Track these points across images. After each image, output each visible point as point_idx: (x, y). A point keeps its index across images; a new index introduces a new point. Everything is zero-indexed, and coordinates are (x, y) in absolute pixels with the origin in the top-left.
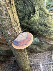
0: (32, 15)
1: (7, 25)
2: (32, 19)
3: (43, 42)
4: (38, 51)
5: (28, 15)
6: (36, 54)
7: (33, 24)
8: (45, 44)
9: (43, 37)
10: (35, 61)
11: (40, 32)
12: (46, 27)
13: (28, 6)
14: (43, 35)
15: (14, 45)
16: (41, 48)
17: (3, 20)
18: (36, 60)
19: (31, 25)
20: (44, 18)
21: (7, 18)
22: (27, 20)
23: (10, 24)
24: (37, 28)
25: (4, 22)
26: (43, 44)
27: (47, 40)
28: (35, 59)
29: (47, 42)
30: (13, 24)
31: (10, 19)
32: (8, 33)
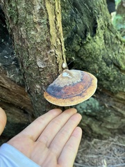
0: (89, 36)
1: (39, 40)
2: (89, 46)
3: (108, 109)
4: (95, 133)
5: (82, 34)
6: (90, 141)
7: (90, 59)
8: (112, 114)
9: (109, 96)
10: (87, 160)
11: (105, 82)
12: (117, 71)
13: (82, 14)
14: (110, 90)
15: (50, 97)
16: (102, 125)
17: (32, 26)
18: (90, 156)
19: (84, 61)
20: (115, 48)
21: (42, 21)
22: (78, 48)
23: (47, 39)
24: (99, 70)
25: (33, 33)
26: (108, 115)
27: (118, 104)
28: (87, 154)
29: (119, 110)
30: (53, 41)
31: (49, 26)
32: (38, 63)
